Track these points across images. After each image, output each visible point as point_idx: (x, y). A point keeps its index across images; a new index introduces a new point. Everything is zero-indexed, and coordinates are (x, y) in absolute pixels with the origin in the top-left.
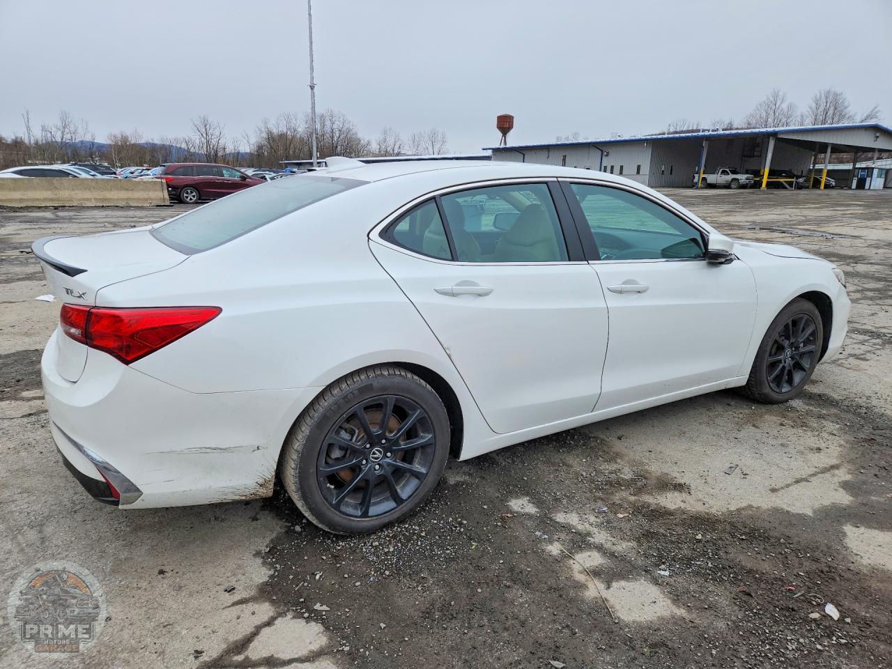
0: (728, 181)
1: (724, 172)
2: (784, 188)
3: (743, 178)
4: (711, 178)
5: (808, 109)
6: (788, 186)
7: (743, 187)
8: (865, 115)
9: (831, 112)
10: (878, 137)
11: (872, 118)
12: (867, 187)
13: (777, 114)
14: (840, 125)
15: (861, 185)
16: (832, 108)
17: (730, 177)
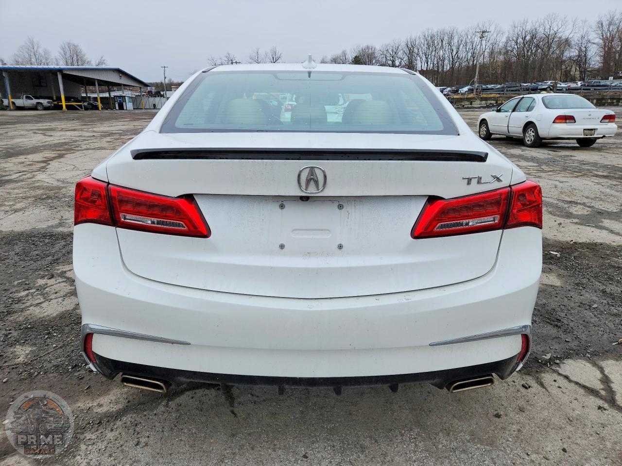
0: (33, 104)
1: (27, 98)
2: (76, 109)
3: (45, 102)
4: (19, 102)
5: (59, 54)
6: (80, 109)
7: (46, 109)
8: (97, 62)
9: (75, 58)
10: (121, 76)
11: (102, 64)
12: (125, 108)
13: (37, 56)
14: (84, 67)
15: (121, 107)
16: (75, 55)
17: (35, 101)
